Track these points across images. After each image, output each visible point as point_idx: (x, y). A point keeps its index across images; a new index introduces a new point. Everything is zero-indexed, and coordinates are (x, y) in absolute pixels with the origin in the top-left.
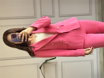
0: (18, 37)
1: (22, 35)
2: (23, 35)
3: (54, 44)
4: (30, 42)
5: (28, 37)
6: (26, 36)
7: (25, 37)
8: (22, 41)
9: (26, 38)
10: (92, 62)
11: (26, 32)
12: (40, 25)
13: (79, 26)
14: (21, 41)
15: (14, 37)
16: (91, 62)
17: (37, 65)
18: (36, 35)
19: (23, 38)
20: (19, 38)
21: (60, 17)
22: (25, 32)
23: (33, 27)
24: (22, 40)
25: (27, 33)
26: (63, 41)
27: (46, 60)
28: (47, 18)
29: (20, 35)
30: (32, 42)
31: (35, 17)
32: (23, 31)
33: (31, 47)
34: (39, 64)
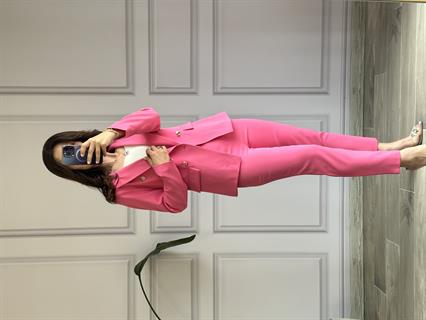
1: (88, 148)
2: (91, 149)
4: (110, 167)
5: (102, 153)
8: (89, 163)
9: (98, 156)
16: (321, 260)
17: (129, 262)
19: (90, 156)
20: (82, 155)
21: (215, 93)
22: (94, 142)
23: (114, 129)
24: (88, 159)
26: (189, 165)
27: (158, 245)
29: (83, 150)
30: (114, 167)
31: (128, 90)
33: (112, 178)
34: (134, 256)
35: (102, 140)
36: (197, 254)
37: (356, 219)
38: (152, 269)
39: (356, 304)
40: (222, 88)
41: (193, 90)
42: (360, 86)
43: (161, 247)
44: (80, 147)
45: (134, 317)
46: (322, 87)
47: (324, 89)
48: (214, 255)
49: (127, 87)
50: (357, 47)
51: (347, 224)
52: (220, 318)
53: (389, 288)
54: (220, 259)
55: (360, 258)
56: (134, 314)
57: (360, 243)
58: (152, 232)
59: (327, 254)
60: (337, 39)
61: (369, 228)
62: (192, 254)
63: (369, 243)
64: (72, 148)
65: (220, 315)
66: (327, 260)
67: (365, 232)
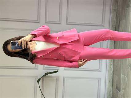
15: (13, 45)
16: (98, 81)
17: (35, 79)
21: (67, 24)
26: (61, 53)
27: (46, 73)
31: (38, 21)
34: (37, 77)
35: (27, 39)
36: (58, 77)
37: (111, 68)
38: (43, 81)
39: (109, 95)
40: (69, 22)
42: (114, 24)
43: (46, 74)
45: (36, 97)
46: (102, 24)
47: (103, 25)
48: (64, 77)
50: (114, 11)
51: (108, 68)
52: (65, 97)
53: (122, 91)
54: (66, 79)
55: (111, 80)
57: (112, 75)
58: (44, 69)
59: (100, 79)
60: (108, 8)
61: (115, 71)
63: (115, 76)
64: (15, 42)
65: (65, 96)
66: (100, 80)
67: (113, 72)
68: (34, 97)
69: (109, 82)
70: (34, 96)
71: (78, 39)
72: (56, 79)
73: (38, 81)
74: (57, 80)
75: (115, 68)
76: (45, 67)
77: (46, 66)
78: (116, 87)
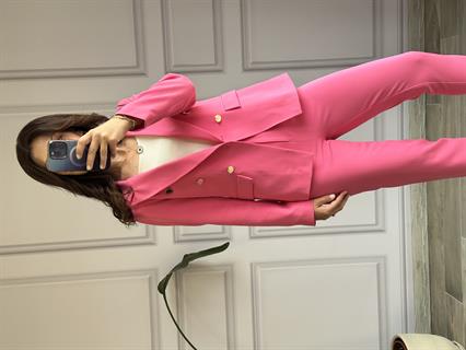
0: (75, 151)
1: (88, 146)
2: (93, 146)
3: (204, 179)
5: (110, 153)
6: (104, 148)
7: (98, 153)
8: (89, 168)
9: (104, 158)
10: (382, 266)
11: (103, 135)
12: (153, 111)
13: (299, 108)
14: (85, 169)
15: (58, 155)
16: (378, 265)
17: (150, 278)
18: (140, 143)
19: (91, 158)
20: (78, 157)
21: (245, 70)
22: (99, 136)
23: (128, 116)
24: (88, 162)
25: (105, 138)
26: (236, 172)
27: (186, 256)
28: (182, 80)
29: (79, 148)
32: (94, 132)
33: (120, 188)
34: (156, 271)
36: (231, 265)
37: (418, 215)
38: (178, 286)
39: (422, 314)
40: (253, 63)
41: (218, 67)
43: (188, 258)
44: (75, 143)
48: (251, 265)
49: (138, 66)
51: (408, 220)
54: (259, 270)
55: (425, 260)
56: (160, 343)
57: (425, 243)
58: (177, 241)
59: (385, 258)
61: (436, 225)
62: (226, 265)
63: (437, 242)
64: (64, 144)
66: (385, 264)
67: (430, 228)
68: (153, 346)
69: (418, 266)
70: (152, 342)
71: (300, 112)
72: (225, 274)
73: (162, 288)
74: (228, 274)
75: (435, 215)
76: (182, 233)
77: (182, 229)
78: (443, 283)
